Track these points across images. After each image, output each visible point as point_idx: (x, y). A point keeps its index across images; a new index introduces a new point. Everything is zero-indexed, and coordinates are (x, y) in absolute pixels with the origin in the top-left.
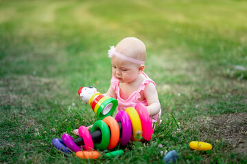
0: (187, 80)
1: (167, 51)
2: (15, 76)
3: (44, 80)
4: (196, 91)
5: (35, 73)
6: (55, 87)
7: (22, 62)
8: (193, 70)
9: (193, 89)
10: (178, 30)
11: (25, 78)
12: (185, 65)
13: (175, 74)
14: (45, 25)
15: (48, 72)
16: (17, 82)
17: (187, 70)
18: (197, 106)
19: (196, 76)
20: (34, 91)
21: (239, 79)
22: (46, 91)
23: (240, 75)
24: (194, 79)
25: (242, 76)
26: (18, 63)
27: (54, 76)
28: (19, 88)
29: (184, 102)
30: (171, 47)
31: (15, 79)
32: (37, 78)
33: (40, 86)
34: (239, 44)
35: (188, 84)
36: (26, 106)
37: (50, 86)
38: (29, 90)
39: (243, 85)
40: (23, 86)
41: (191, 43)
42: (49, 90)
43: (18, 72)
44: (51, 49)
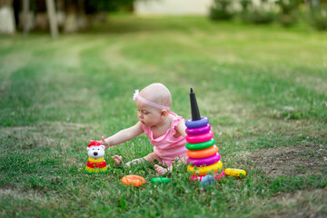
0: (231, 121)
1: (213, 94)
2: (48, 122)
3: (79, 125)
4: (238, 130)
5: (68, 119)
6: (91, 131)
7: (53, 109)
8: (239, 111)
9: (236, 128)
10: (226, 71)
11: (59, 123)
12: (230, 107)
13: (218, 116)
14: (70, 70)
15: (82, 118)
16: (51, 127)
17: (232, 112)
18: (237, 143)
19: (240, 117)
20: (70, 136)
21: (286, 119)
22: (83, 136)
23: (287, 115)
24: (239, 120)
25: (289, 116)
26: (49, 110)
27: (88, 121)
28: (55, 133)
29: (225, 140)
30: (216, 90)
31: (49, 126)
32: (71, 124)
33: (76, 131)
34: (293, 85)
35: (231, 125)
36: (65, 148)
37: (86, 131)
38: (65, 134)
39: (289, 125)
40: (57, 131)
41: (239, 85)
42: (85, 134)
43: (50, 119)
44: (83, 95)
